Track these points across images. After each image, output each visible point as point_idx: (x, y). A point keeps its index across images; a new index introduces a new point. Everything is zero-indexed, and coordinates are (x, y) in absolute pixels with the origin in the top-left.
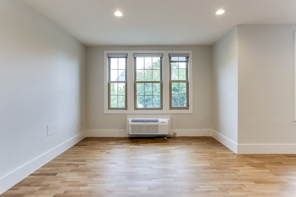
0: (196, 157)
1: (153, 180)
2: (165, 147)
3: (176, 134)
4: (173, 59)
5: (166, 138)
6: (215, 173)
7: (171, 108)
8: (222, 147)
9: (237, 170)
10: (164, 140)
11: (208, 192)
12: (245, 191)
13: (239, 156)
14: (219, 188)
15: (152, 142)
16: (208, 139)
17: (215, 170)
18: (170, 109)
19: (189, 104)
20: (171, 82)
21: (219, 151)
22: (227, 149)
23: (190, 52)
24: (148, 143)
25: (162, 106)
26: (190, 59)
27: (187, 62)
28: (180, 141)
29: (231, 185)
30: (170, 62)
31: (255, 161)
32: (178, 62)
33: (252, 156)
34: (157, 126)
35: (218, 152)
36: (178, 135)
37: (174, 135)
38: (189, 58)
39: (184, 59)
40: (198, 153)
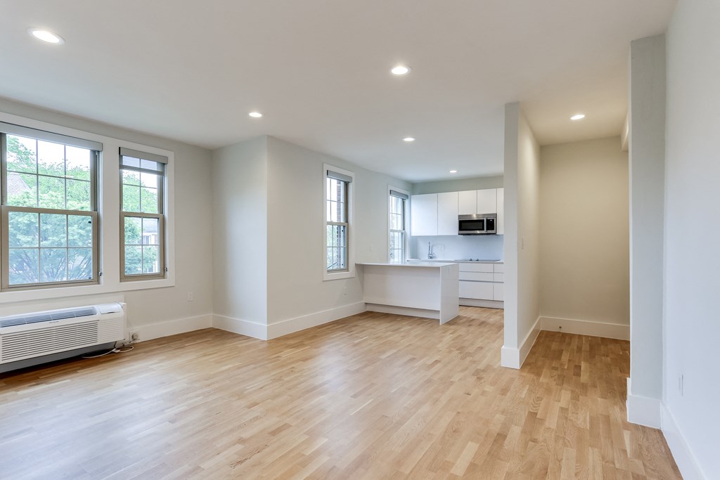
0: (211, 360)
1: (166, 411)
2: (132, 365)
3: (137, 336)
4: (127, 161)
5: (118, 349)
6: (255, 368)
7: (124, 277)
8: (241, 338)
9: (278, 357)
10: (113, 356)
11: (261, 388)
12: (298, 372)
13: (270, 342)
14: (272, 380)
15: (83, 368)
16: (209, 332)
17: (253, 366)
18: (120, 281)
19: (168, 266)
20: (123, 216)
21: (240, 344)
22: (249, 338)
23: (170, 155)
24: (75, 371)
25: (98, 274)
26: (170, 169)
27: (161, 174)
28: (155, 348)
29: (281, 372)
30: (122, 167)
31: (292, 342)
32: (140, 170)
33: (286, 338)
34: (93, 326)
35: (240, 346)
36: (141, 339)
37: (131, 339)
38: (167, 167)
39: (154, 166)
40: (209, 355)
